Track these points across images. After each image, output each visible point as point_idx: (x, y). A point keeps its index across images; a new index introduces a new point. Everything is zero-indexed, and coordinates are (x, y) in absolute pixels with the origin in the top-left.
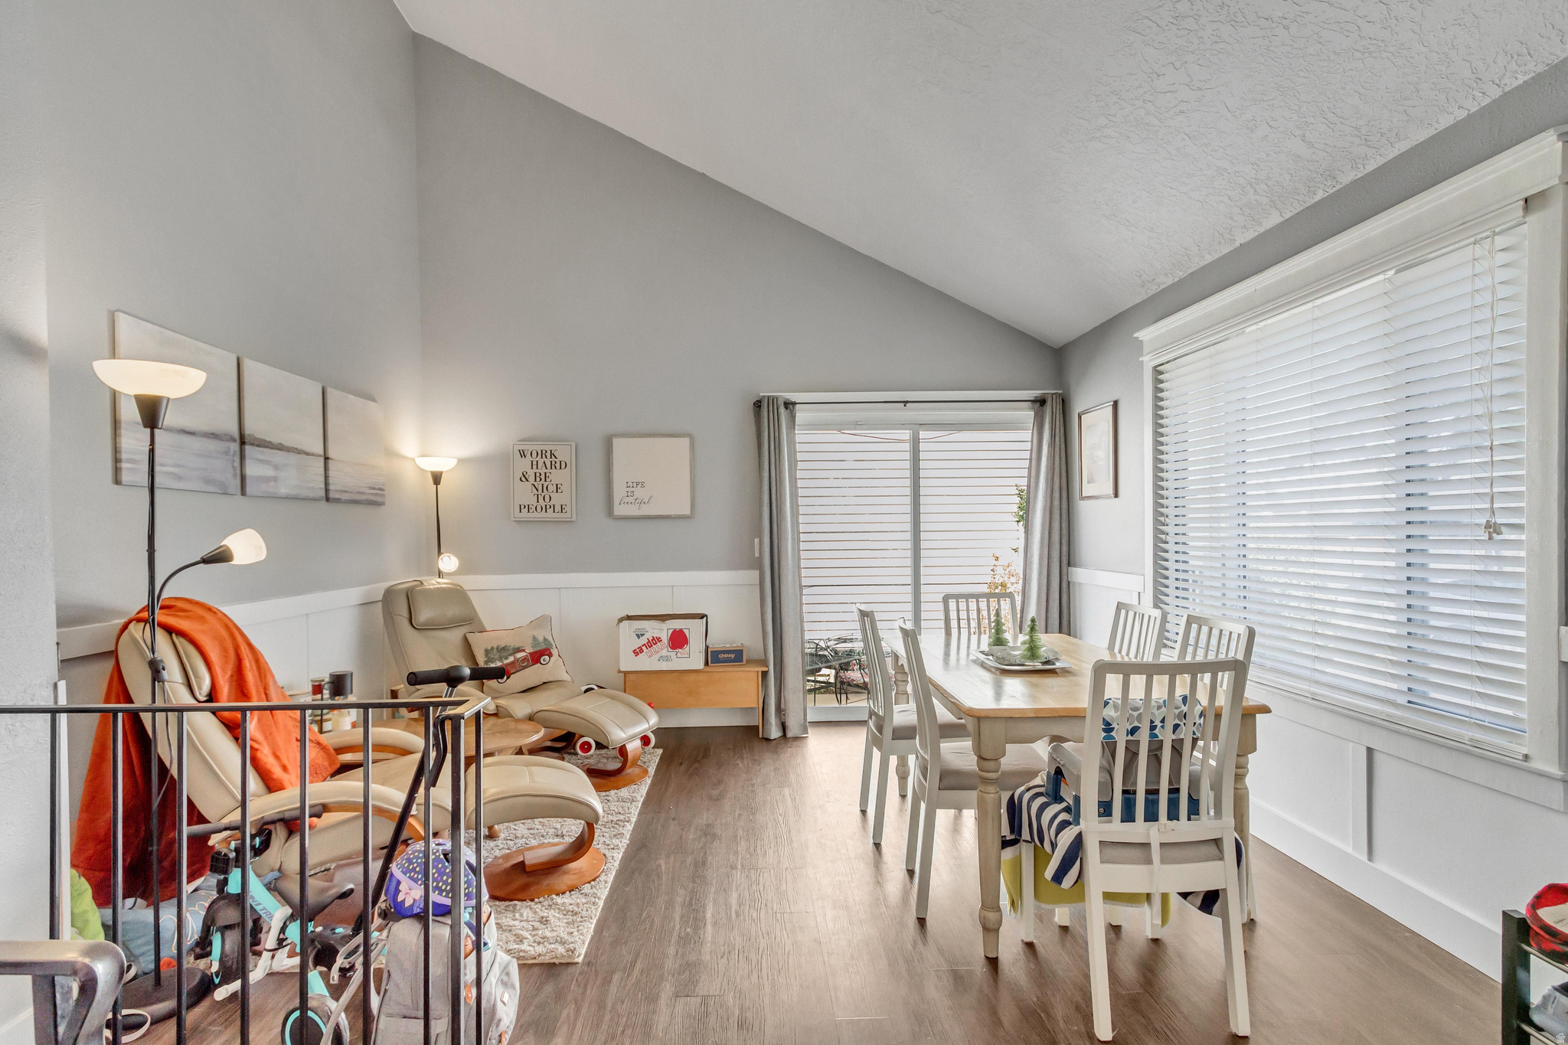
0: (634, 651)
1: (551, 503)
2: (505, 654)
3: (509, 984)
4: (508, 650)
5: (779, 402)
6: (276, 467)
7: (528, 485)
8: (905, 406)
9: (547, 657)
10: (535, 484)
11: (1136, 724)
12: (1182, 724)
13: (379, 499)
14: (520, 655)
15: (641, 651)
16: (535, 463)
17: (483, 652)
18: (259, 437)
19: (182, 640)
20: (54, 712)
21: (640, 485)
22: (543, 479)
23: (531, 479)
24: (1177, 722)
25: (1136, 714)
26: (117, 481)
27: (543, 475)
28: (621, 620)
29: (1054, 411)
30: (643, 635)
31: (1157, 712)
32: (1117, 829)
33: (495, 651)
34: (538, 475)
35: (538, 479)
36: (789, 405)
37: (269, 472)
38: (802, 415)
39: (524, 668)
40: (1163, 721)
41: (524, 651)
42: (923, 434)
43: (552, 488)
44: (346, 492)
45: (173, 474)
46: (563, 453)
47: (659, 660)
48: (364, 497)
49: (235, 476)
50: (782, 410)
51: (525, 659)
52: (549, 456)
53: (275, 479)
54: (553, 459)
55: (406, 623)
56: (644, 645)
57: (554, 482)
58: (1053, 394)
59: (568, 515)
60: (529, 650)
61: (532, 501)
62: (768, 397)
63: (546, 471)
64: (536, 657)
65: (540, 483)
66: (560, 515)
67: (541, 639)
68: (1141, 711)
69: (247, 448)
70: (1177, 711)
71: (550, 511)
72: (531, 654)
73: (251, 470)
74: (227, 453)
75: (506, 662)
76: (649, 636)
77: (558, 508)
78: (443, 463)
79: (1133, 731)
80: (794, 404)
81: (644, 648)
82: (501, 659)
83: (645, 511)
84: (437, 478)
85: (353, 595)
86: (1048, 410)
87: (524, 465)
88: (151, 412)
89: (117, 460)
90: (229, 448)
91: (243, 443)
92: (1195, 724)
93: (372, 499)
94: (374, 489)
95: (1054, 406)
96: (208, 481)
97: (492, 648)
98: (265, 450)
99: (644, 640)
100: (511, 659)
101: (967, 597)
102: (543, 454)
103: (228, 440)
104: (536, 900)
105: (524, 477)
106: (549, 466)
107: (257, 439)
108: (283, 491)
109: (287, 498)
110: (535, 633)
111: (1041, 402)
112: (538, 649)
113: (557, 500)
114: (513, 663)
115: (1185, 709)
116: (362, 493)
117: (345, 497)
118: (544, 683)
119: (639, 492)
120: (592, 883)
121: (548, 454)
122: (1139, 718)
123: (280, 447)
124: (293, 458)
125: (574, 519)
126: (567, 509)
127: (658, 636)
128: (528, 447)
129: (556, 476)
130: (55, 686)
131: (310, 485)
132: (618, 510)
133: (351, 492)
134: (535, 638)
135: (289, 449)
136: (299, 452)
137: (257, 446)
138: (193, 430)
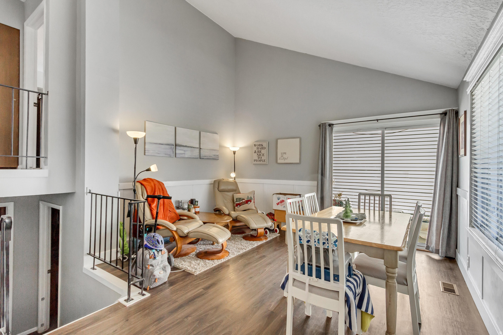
0: (277, 204)
1: (262, 159)
2: (240, 200)
3: (164, 270)
4: (241, 199)
5: (326, 125)
6: (184, 151)
7: (256, 154)
8: (378, 121)
9: (250, 202)
10: (258, 153)
11: (309, 239)
12: (326, 243)
13: (217, 158)
14: (244, 201)
15: (279, 204)
16: (258, 148)
17: (236, 199)
18: (180, 144)
19: (143, 186)
20: (118, 198)
21: (285, 154)
22: (260, 152)
23: (257, 152)
24: (324, 241)
25: (309, 235)
26: (145, 155)
27: (260, 151)
28: (274, 194)
29: (450, 117)
30: (279, 199)
31: (316, 236)
32: (298, 275)
33: (238, 199)
34: (258, 151)
35: (258, 152)
36: (331, 125)
37: (183, 152)
38: (335, 128)
39: (244, 204)
40: (318, 240)
41: (244, 200)
42: (386, 132)
43: (262, 155)
44: (206, 156)
45: (158, 153)
46: (265, 145)
47: (284, 207)
48: (212, 158)
49: (173, 153)
50: (328, 127)
51: (244, 202)
52: (261, 146)
53: (184, 154)
54: (262, 146)
55: (217, 189)
56: (280, 202)
57: (262, 153)
58: (450, 110)
59: (266, 163)
60: (246, 200)
61: (257, 158)
62: (323, 123)
63: (260, 150)
64: (247, 202)
65: (259, 153)
66: (264, 163)
67: (250, 197)
68: (310, 235)
69: (176, 147)
70: (324, 237)
71: (261, 161)
72: (246, 201)
73: (178, 152)
74: (171, 148)
75: (240, 202)
76: (281, 199)
77: (263, 161)
78: (236, 149)
79: (308, 241)
80: (333, 125)
81: (280, 203)
82: (239, 201)
83: (286, 161)
84: (234, 153)
85: (208, 181)
86: (447, 117)
87: (255, 148)
88: (136, 141)
89: (145, 150)
90: (172, 147)
91: (176, 146)
92: (332, 243)
93: (215, 158)
94: (215, 155)
95: (450, 115)
96: (166, 154)
97: (238, 198)
98: (182, 147)
99: (280, 201)
100: (241, 201)
101: (370, 195)
102: (260, 145)
103: (172, 145)
104: (203, 260)
105: (255, 152)
106: (261, 149)
107: (179, 145)
108: (186, 156)
109: (187, 158)
110: (248, 195)
111: (445, 114)
112: (248, 200)
113: (263, 158)
114: (241, 203)
115: (327, 237)
116: (211, 157)
117: (205, 158)
118: (249, 209)
119: (285, 156)
120: (218, 260)
121: (261, 145)
122: (310, 237)
123: (186, 146)
124: (189, 149)
125: (267, 164)
126: (266, 161)
127: (284, 200)
128: (256, 143)
129: (263, 151)
130: (118, 192)
131: (194, 155)
132: (279, 161)
133: (207, 157)
134: (248, 197)
135: (188, 147)
136: (191, 147)
137: (179, 146)
138: (163, 144)
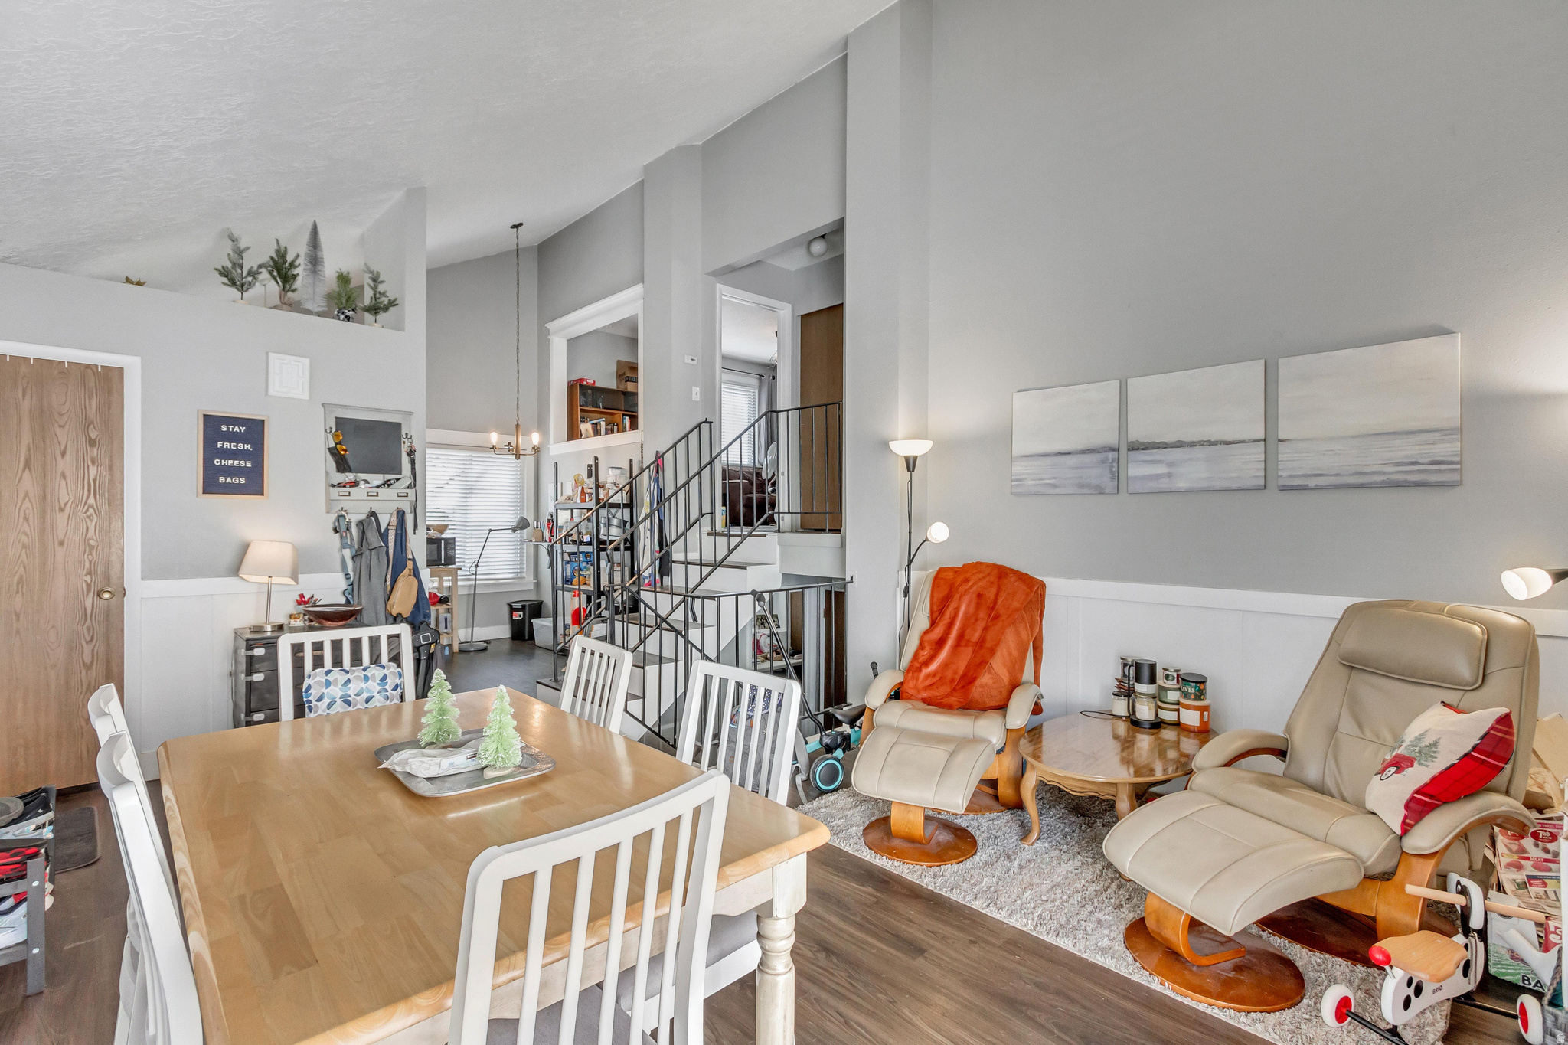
26: (1011, 493)
89: (1012, 481)
107: (1143, 444)
109: (1188, 492)
135: (1192, 445)
136: (1211, 443)
137: (1143, 449)
138: (1068, 451)
